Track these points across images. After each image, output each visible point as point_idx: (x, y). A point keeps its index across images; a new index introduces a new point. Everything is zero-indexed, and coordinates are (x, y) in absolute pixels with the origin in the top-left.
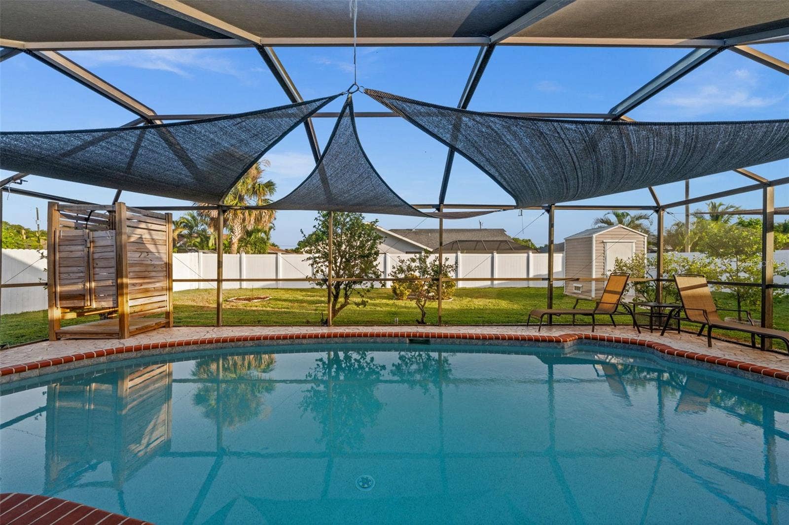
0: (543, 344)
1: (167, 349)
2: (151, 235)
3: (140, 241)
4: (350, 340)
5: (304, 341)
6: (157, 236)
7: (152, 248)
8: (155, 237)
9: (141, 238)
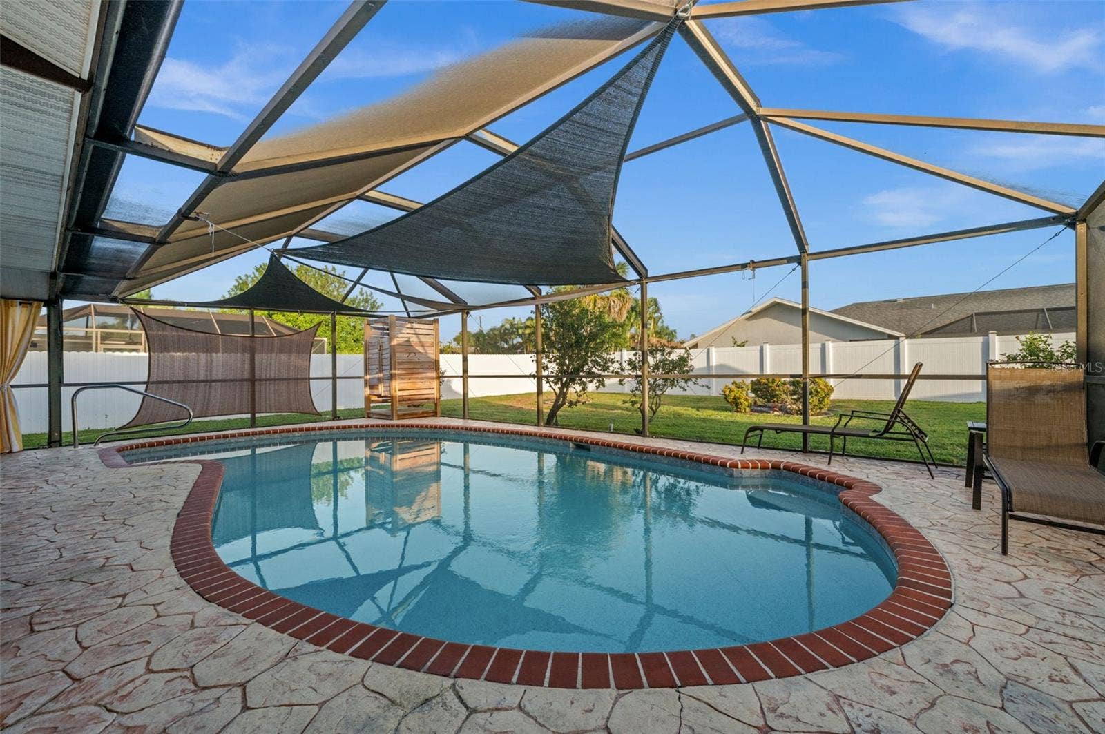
0: (707, 467)
1: (401, 429)
2: (418, 338)
3: (408, 344)
4: (524, 438)
5: (490, 435)
6: (423, 339)
7: (420, 349)
8: (422, 340)
9: (408, 341)
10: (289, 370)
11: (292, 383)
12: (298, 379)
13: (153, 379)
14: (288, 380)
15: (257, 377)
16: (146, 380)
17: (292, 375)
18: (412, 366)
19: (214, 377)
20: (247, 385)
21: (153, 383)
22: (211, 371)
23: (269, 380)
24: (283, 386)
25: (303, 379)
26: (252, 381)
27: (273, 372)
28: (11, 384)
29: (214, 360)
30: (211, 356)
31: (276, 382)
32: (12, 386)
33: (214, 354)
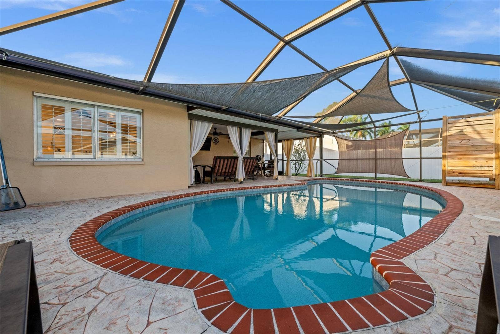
10: (390, 154)
11: (393, 161)
12: (396, 159)
13: (340, 158)
14: (390, 159)
15: (378, 157)
16: (338, 158)
17: (392, 157)
18: (464, 149)
19: (359, 158)
20: (374, 161)
21: (340, 159)
22: (357, 155)
23: (381, 159)
24: (388, 161)
25: (399, 159)
26: (376, 159)
27: (383, 155)
28: (313, 159)
29: (358, 152)
30: (357, 151)
31: (385, 160)
32: (313, 160)
33: (358, 151)
